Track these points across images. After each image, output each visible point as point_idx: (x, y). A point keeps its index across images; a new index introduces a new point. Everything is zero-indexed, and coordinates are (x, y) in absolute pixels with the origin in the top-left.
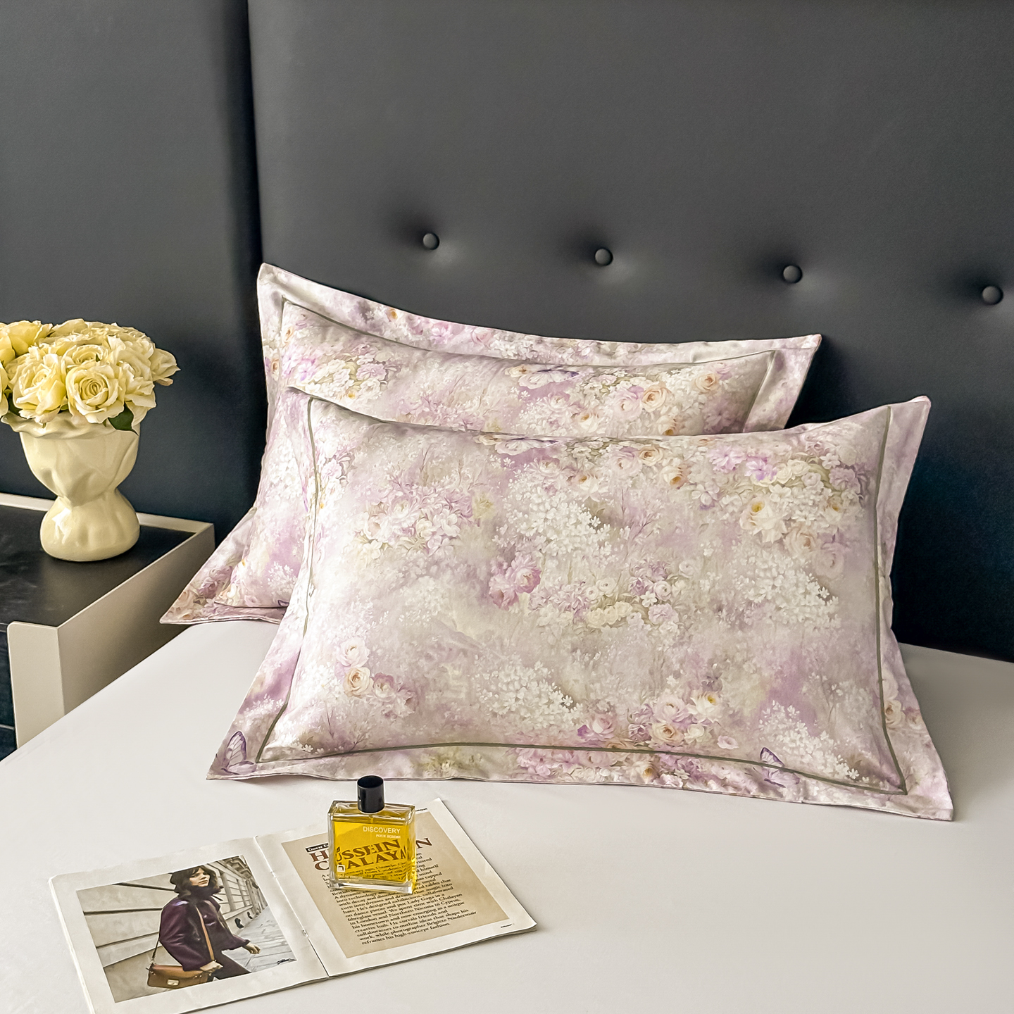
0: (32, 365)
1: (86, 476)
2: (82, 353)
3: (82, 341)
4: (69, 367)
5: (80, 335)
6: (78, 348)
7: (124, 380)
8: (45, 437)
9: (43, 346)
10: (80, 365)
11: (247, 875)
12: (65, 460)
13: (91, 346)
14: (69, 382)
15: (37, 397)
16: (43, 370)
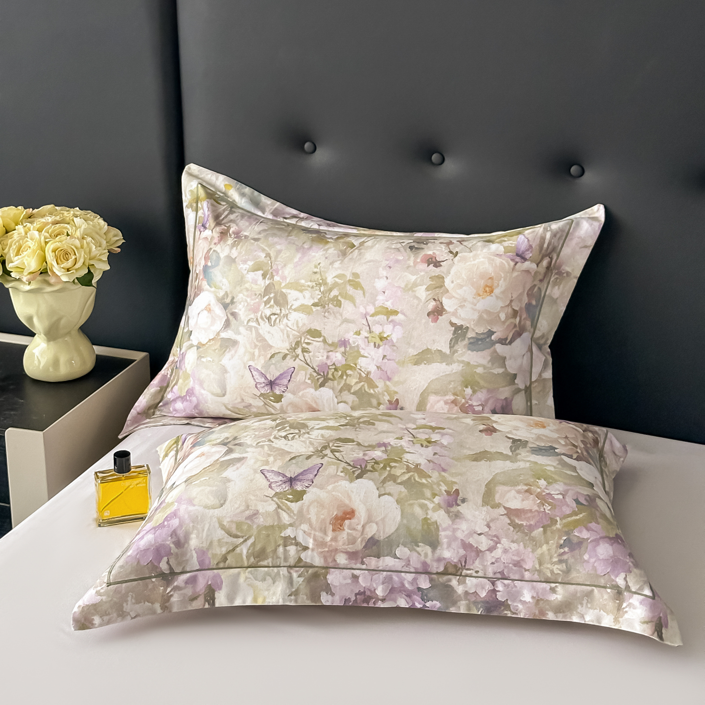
2: (56, 230)
3: (55, 221)
4: (47, 240)
5: (53, 217)
6: (53, 227)
7: (88, 250)
8: (30, 291)
9: (26, 225)
12: (44, 309)
13: (62, 225)
14: (48, 252)
15: (24, 263)
16: (27, 243)
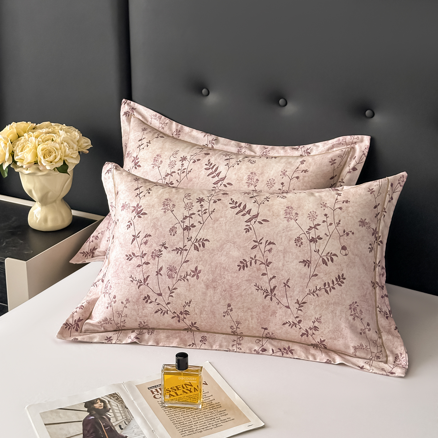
0: (24, 142)
1: (48, 193)
2: (46, 137)
3: (48, 132)
4: (40, 143)
5: (47, 129)
6: (45, 135)
7: (64, 150)
8: (29, 174)
9: (30, 133)
10: (45, 143)
11: (121, 403)
12: (38, 185)
13: (51, 134)
14: (39, 151)
15: (24, 157)
16: (28, 144)
